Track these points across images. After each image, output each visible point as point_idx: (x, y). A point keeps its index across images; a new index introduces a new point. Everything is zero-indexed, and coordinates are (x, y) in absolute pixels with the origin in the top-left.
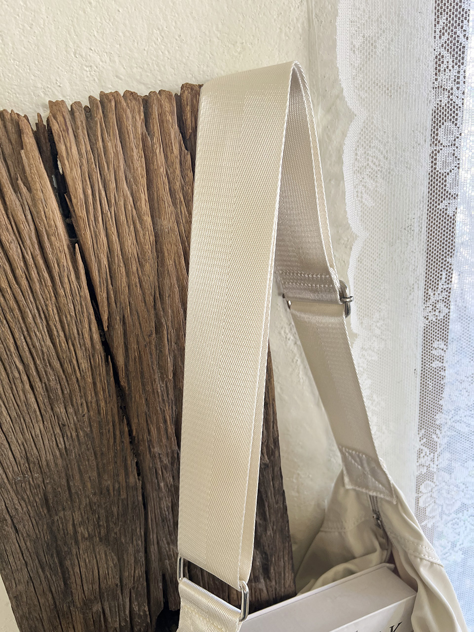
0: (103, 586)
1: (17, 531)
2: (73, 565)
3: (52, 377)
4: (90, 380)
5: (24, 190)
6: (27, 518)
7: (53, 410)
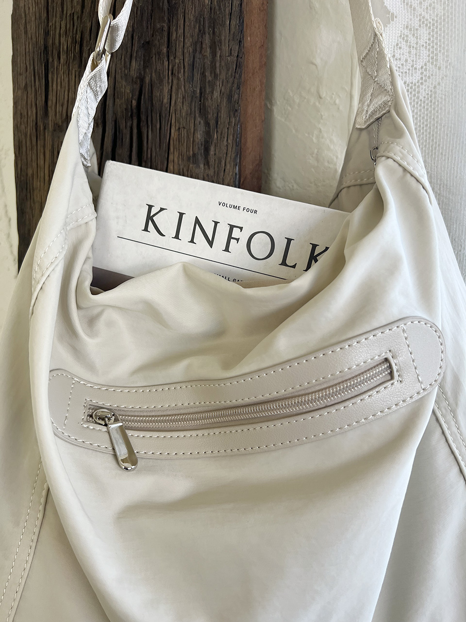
2: (53, 80)
6: (33, 19)
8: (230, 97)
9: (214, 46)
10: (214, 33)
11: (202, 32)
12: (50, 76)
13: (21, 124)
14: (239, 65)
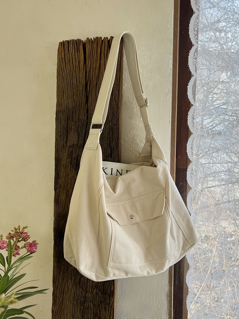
0: (74, 143)
2: (69, 135)
3: (75, 90)
4: (81, 92)
5: (79, 52)
6: (63, 120)
7: (73, 97)
8: (116, 144)
9: (113, 134)
10: (112, 131)
11: (110, 131)
12: (68, 134)
13: (58, 144)
14: (118, 138)
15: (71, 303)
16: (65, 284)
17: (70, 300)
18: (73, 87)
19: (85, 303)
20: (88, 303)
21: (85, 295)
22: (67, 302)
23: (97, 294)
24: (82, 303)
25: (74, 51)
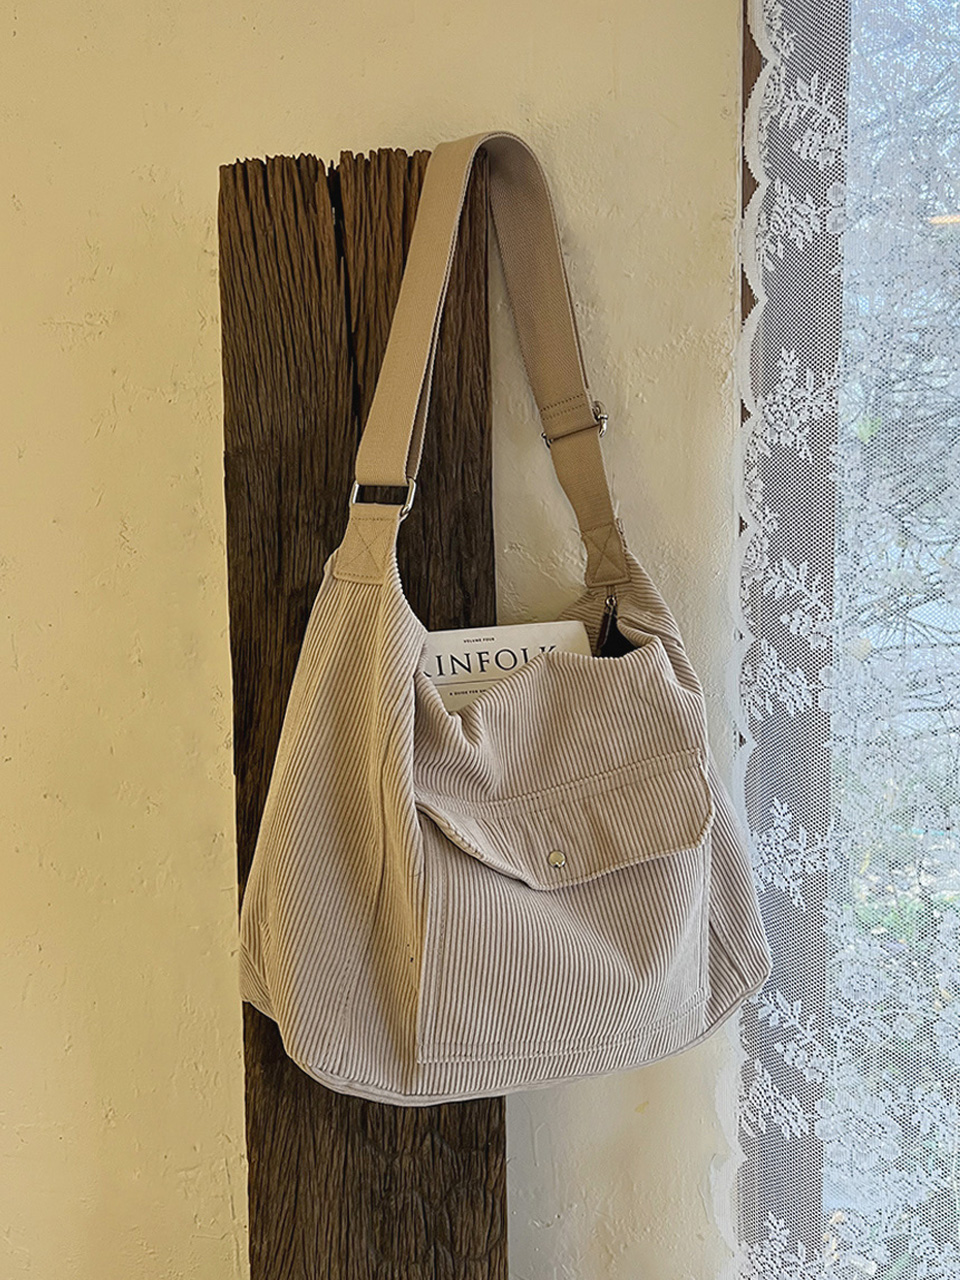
0: (311, 580)
1: (250, 500)
3: (304, 364)
4: (333, 372)
5: (312, 210)
7: (300, 392)
15: (330, 1208)
16: (303, 1138)
17: (325, 1198)
18: (297, 353)
19: (388, 1198)
20: (402, 1195)
21: (390, 1166)
22: (317, 1208)
23: (437, 1151)
24: (378, 1198)
25: (290, 205)
